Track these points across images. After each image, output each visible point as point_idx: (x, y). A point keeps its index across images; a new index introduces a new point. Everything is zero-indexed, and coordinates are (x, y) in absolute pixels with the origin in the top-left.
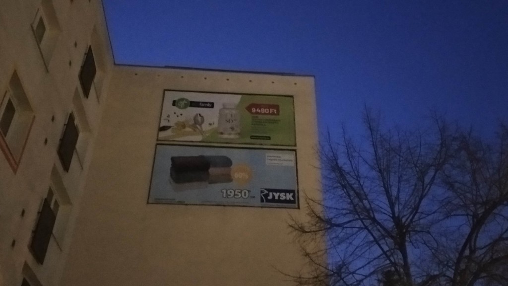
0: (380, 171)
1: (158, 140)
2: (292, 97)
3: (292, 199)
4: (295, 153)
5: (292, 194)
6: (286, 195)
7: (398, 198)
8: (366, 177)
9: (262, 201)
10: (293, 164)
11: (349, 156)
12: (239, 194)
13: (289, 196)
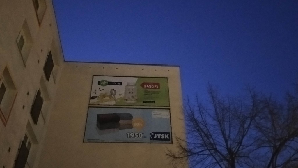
0: (219, 121)
1: (89, 105)
2: (167, 78)
3: (168, 138)
4: (169, 110)
5: (168, 135)
6: (164, 136)
7: (229, 137)
8: (211, 125)
9: (151, 139)
10: (168, 117)
11: (201, 112)
12: (137, 136)
13: (166, 136)
